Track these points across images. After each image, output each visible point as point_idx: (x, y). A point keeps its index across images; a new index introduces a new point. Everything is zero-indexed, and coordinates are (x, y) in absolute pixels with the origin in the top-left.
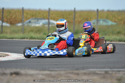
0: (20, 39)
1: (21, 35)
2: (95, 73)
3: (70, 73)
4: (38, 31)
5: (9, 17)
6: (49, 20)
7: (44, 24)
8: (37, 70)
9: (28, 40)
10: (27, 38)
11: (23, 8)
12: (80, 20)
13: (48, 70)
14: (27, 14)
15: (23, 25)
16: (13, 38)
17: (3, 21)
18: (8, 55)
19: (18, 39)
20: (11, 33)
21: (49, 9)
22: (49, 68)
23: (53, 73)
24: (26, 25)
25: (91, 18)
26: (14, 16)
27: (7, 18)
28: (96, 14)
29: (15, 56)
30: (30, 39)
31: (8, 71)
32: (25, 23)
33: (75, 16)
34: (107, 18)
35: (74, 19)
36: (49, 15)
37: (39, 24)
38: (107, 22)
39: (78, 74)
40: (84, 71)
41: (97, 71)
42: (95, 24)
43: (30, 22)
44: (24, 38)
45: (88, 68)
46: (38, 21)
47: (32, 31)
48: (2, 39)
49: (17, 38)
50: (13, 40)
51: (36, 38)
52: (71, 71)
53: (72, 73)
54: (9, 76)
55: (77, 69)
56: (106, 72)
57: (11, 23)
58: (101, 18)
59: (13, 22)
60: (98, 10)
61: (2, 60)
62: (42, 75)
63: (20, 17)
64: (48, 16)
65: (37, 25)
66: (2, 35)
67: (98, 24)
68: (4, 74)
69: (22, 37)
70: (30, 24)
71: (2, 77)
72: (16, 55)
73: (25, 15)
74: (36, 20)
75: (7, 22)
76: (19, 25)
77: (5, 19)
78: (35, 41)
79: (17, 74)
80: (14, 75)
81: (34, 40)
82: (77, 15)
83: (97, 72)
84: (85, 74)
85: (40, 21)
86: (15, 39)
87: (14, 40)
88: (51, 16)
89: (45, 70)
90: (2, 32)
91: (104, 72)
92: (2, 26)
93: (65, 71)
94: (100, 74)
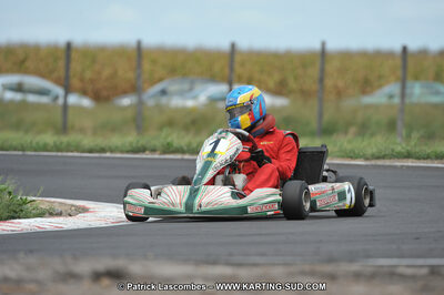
0: (128, 152)
1: (131, 138)
2: (392, 275)
3: (303, 273)
4: (194, 122)
5: (88, 75)
6: (230, 84)
7: (213, 100)
8: (186, 261)
9: (156, 156)
10: (153, 150)
11: (139, 43)
12: (341, 84)
13: (228, 264)
14: (154, 62)
15: (141, 103)
16: (103, 150)
17: (68, 90)
18: (85, 210)
19: (122, 152)
20: (95, 132)
21: (233, 46)
22: (231, 255)
23: (243, 273)
24: (151, 103)
25: (380, 77)
26: (107, 72)
27: (82, 80)
28: (399, 62)
29: (111, 212)
30: (164, 152)
31: (85, 267)
32: (145, 97)
33: (322, 70)
34: (438, 78)
35: (321, 80)
36: (232, 69)
37: (195, 98)
38: (437, 93)
39: (332, 277)
40: (355, 267)
41: (403, 265)
42: (397, 100)
43: (164, 92)
44: (143, 150)
45: (368, 256)
46: (191, 89)
47: (171, 124)
48: (65, 154)
49: (117, 147)
50: (104, 155)
51: (185, 148)
52: (307, 268)
53: (312, 274)
54: (87, 285)
55: (331, 260)
56: (434, 271)
57: (97, 97)
58: (416, 78)
59: (105, 93)
60: (405, 49)
61: (66, 227)
62: (206, 278)
63: (131, 75)
64: (227, 71)
65: (190, 103)
66: (65, 139)
67: (407, 101)
68: (71, 276)
69: (134, 145)
70: (164, 100)
71: (62, 288)
72: (115, 209)
73: (146, 66)
74: (186, 86)
75: (84, 93)
76: (126, 101)
77: (75, 82)
78: (182, 159)
79: (116, 276)
80: (106, 282)
81: (179, 156)
82: (331, 67)
83: (401, 270)
84: (357, 276)
85: (198, 88)
86: (112, 151)
87: (108, 155)
88: (238, 69)
89: (215, 263)
90: (64, 129)
91: (424, 271)
92: (65, 106)
93: (285, 264)
94: (413, 278)
